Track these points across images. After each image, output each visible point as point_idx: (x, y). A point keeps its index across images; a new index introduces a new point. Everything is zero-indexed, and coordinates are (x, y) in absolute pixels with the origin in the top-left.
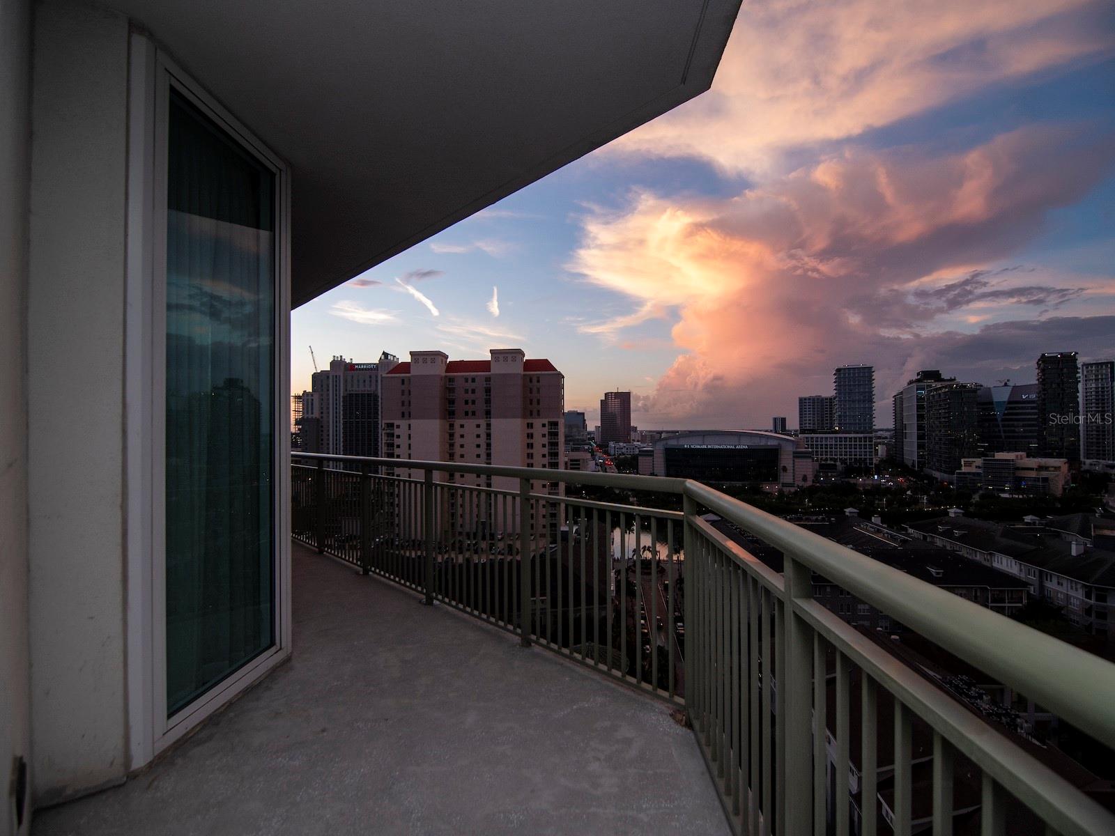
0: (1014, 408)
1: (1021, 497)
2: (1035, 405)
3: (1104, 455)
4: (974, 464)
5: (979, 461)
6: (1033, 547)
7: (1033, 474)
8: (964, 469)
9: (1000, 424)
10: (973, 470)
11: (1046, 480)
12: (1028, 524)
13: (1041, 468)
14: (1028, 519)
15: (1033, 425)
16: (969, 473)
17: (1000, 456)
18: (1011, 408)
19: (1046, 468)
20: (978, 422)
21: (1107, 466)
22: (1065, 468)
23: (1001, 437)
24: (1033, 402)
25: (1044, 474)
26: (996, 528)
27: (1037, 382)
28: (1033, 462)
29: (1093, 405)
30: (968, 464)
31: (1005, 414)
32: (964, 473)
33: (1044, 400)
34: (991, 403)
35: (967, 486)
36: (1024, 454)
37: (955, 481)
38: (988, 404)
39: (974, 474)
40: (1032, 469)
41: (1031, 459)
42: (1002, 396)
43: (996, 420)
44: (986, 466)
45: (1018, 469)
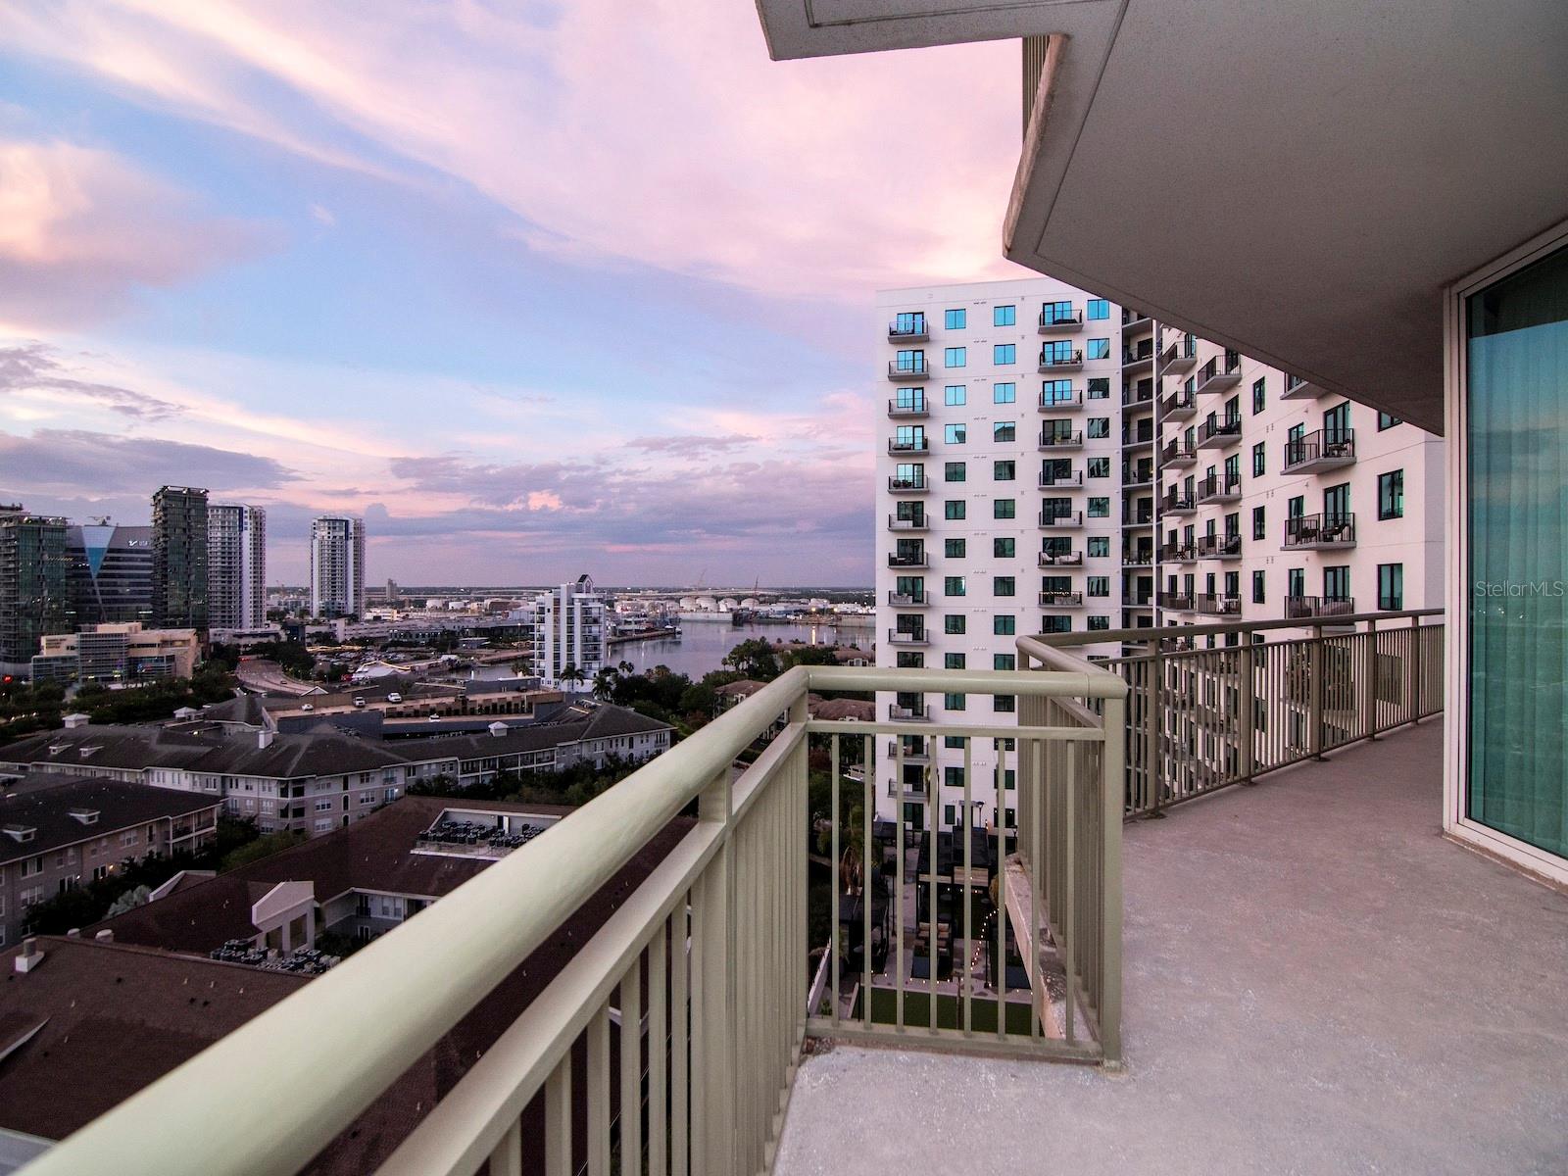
0: (118, 559)
1: (139, 685)
2: (149, 556)
3: (230, 622)
4: (64, 645)
5: (72, 639)
6: (208, 749)
7: (154, 652)
8: (45, 653)
9: (96, 581)
10: (63, 652)
11: (171, 658)
12: (182, 720)
13: (165, 643)
14: (181, 713)
15: (146, 584)
16: (56, 659)
17: (104, 628)
18: (112, 559)
19: (172, 643)
20: (67, 577)
21: (235, 636)
22: (194, 640)
23: (96, 601)
24: (144, 552)
25: (169, 651)
26: (148, 732)
27: (153, 524)
28: (155, 635)
29: (219, 559)
30: (51, 645)
31: (103, 568)
32: (48, 659)
33: (165, 549)
34: (82, 550)
35: (54, 677)
36: (139, 625)
37: (31, 674)
38: (78, 552)
39: (64, 659)
40: (153, 645)
41: (148, 631)
42: (98, 540)
43: (89, 575)
44: (84, 646)
45: (132, 646)
